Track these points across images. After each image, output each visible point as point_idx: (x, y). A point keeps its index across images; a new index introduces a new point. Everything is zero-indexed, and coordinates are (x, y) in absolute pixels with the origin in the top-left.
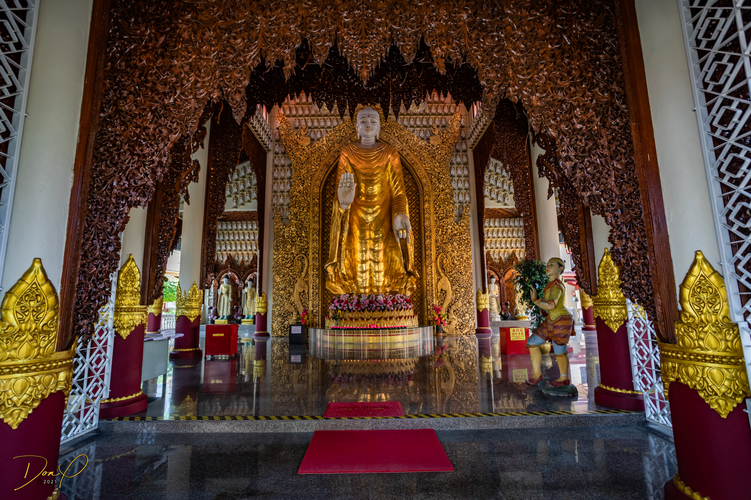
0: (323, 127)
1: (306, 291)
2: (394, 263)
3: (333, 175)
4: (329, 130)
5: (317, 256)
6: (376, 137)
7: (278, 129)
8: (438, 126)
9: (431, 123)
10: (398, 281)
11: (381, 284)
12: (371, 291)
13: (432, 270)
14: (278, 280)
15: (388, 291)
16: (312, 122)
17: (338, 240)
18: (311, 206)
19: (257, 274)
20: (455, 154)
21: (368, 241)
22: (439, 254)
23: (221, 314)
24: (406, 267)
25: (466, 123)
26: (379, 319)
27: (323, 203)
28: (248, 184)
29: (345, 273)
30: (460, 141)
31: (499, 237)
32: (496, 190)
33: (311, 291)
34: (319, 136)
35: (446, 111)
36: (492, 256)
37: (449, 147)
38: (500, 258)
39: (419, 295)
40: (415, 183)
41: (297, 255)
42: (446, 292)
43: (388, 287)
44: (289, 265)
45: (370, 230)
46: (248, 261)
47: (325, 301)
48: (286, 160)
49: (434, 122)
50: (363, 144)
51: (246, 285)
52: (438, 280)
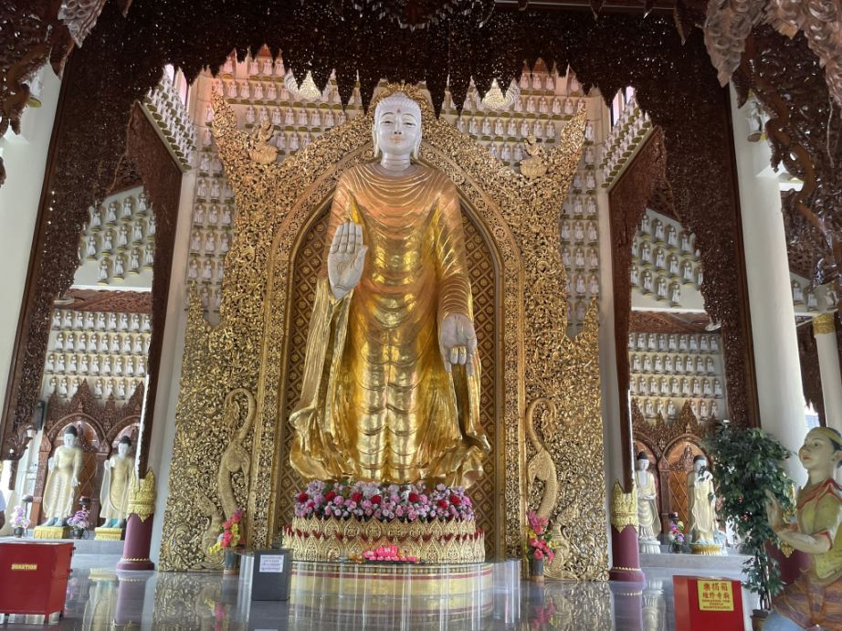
0: (304, 129)
1: (246, 471)
2: (438, 417)
3: (320, 227)
4: (316, 135)
5: (275, 393)
6: (412, 155)
7: (209, 125)
8: (539, 140)
9: (524, 133)
10: (443, 456)
11: (409, 460)
12: (386, 474)
13: (517, 435)
14: (186, 442)
15: (423, 476)
16: (283, 116)
17: (322, 361)
18: (270, 288)
19: (141, 426)
20: (571, 197)
21: (386, 367)
22: (532, 401)
23: (49, 515)
24: (462, 427)
25: (596, 136)
26: (402, 540)
27: (296, 283)
28: (137, 234)
29: (333, 433)
30: (583, 172)
31: (656, 372)
32: (655, 275)
33: (257, 470)
34: (294, 145)
35: (556, 110)
36: (642, 411)
37: (560, 183)
38: (659, 417)
39: (487, 487)
40: (488, 253)
41: (232, 389)
42: (545, 483)
43: (423, 467)
44: (212, 410)
45: (391, 344)
46: (123, 398)
47: (285, 493)
48: (223, 190)
49: (531, 130)
50: (385, 166)
51: (113, 451)
52: (530, 457)
